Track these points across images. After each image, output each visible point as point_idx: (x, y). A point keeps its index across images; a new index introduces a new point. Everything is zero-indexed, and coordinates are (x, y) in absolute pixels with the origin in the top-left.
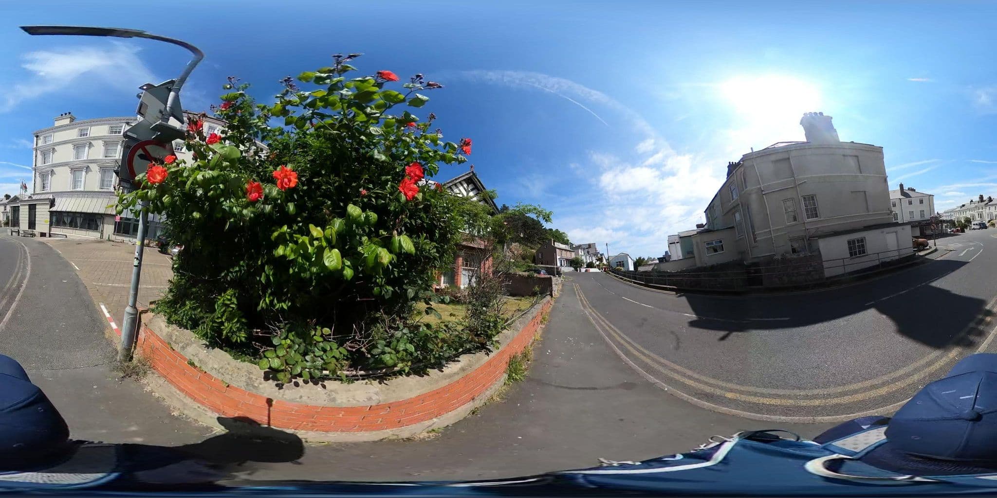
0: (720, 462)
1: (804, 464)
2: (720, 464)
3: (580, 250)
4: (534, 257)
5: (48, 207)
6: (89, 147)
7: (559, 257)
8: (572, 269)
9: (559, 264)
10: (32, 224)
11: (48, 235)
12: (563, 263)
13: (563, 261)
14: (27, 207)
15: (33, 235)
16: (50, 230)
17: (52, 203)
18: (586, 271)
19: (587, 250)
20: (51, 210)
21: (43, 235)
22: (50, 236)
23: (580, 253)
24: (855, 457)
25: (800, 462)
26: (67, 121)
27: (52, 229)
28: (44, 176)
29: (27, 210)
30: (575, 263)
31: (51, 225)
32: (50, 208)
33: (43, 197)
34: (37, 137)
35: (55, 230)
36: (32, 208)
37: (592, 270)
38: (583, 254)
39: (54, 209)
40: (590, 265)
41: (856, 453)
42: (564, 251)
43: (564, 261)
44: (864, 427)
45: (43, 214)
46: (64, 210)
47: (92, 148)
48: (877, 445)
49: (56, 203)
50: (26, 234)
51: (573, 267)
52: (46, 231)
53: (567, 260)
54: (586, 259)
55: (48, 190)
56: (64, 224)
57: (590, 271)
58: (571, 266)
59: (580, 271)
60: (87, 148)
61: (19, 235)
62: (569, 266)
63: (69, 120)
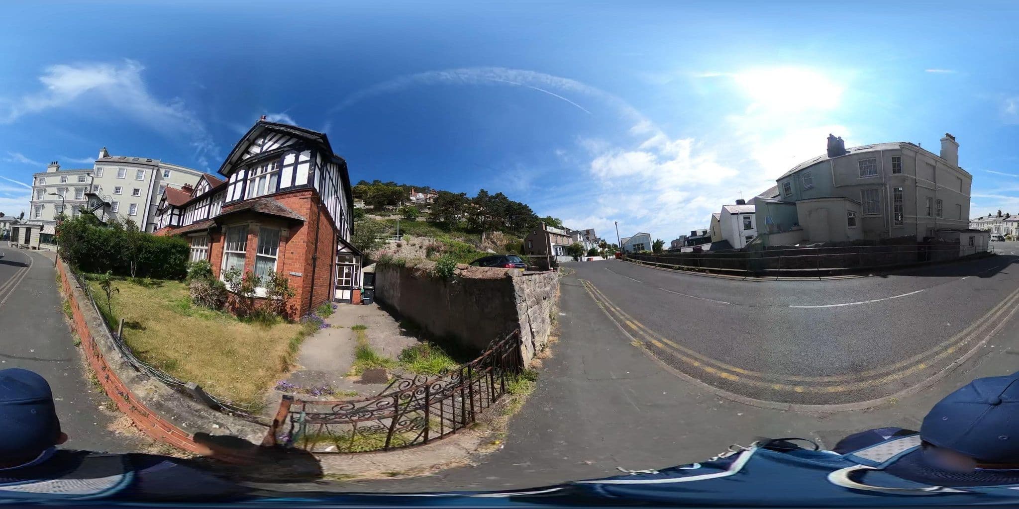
0: (739, 472)
1: (827, 474)
2: (739, 474)
3: (579, 236)
4: (522, 247)
5: (39, 230)
6: (67, 192)
7: (554, 244)
8: (570, 258)
9: (553, 253)
10: (27, 241)
11: (37, 248)
12: (559, 252)
13: (558, 249)
14: (25, 229)
15: (28, 248)
16: (39, 246)
17: (42, 228)
18: (588, 260)
19: (586, 236)
20: (41, 232)
21: (34, 248)
22: (39, 249)
23: (579, 240)
24: (880, 468)
25: (823, 473)
26: (54, 169)
27: (41, 245)
28: (37, 208)
29: (25, 231)
30: (574, 251)
31: (40, 242)
32: (41, 231)
33: (36, 223)
34: (35, 178)
35: (42, 246)
36: (28, 230)
37: (595, 258)
38: (582, 240)
39: (42, 232)
40: (592, 253)
41: (880, 464)
42: (559, 236)
43: (560, 248)
44: (886, 438)
45: (35, 234)
46: (49, 233)
47: (68, 192)
48: (900, 455)
49: (44, 228)
50: (22, 247)
51: (573, 256)
52: (37, 246)
53: (564, 247)
54: (586, 246)
55: (39, 219)
56: (49, 242)
57: (593, 260)
58: (569, 254)
59: (581, 260)
60: (65, 192)
61: (17, 247)
62: (566, 256)
63: (56, 168)
